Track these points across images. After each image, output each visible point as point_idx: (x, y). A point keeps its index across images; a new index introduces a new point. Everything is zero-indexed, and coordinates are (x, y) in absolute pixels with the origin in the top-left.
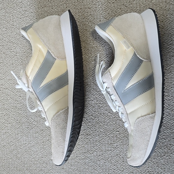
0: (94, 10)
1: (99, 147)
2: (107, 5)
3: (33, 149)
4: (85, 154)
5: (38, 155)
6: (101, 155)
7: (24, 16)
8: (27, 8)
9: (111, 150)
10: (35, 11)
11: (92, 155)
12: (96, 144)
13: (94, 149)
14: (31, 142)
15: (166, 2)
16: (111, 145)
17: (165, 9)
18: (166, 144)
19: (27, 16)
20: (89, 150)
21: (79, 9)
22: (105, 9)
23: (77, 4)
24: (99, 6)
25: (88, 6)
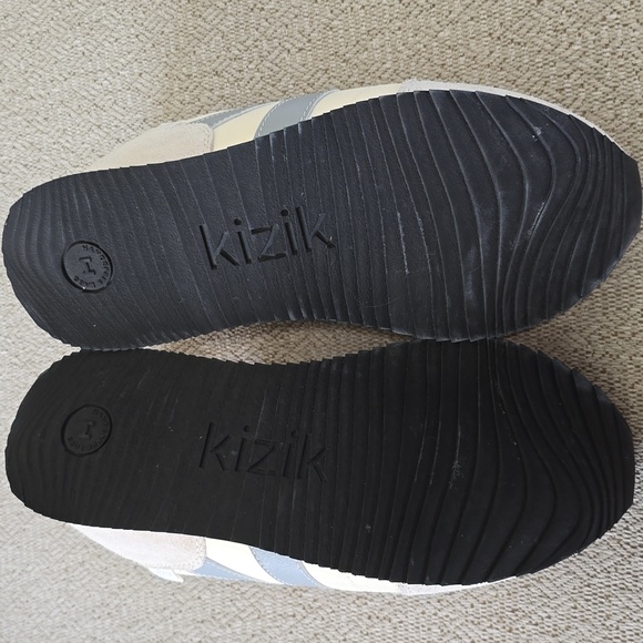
0: (232, 79)
1: (252, 601)
2: (277, 61)
3: (34, 595)
4: (202, 625)
5: (52, 615)
6: (259, 632)
7: (8, 113)
8: (17, 84)
9: (294, 616)
10: (42, 93)
11: (229, 630)
12: (243, 589)
13: (234, 609)
14: (30, 568)
15: (490, 34)
16: (293, 595)
17: (486, 62)
18: (496, 606)
19: (16, 110)
20: (217, 611)
21: (183, 77)
22: (271, 73)
23: (175, 59)
24: (251, 62)
25: (214, 66)
